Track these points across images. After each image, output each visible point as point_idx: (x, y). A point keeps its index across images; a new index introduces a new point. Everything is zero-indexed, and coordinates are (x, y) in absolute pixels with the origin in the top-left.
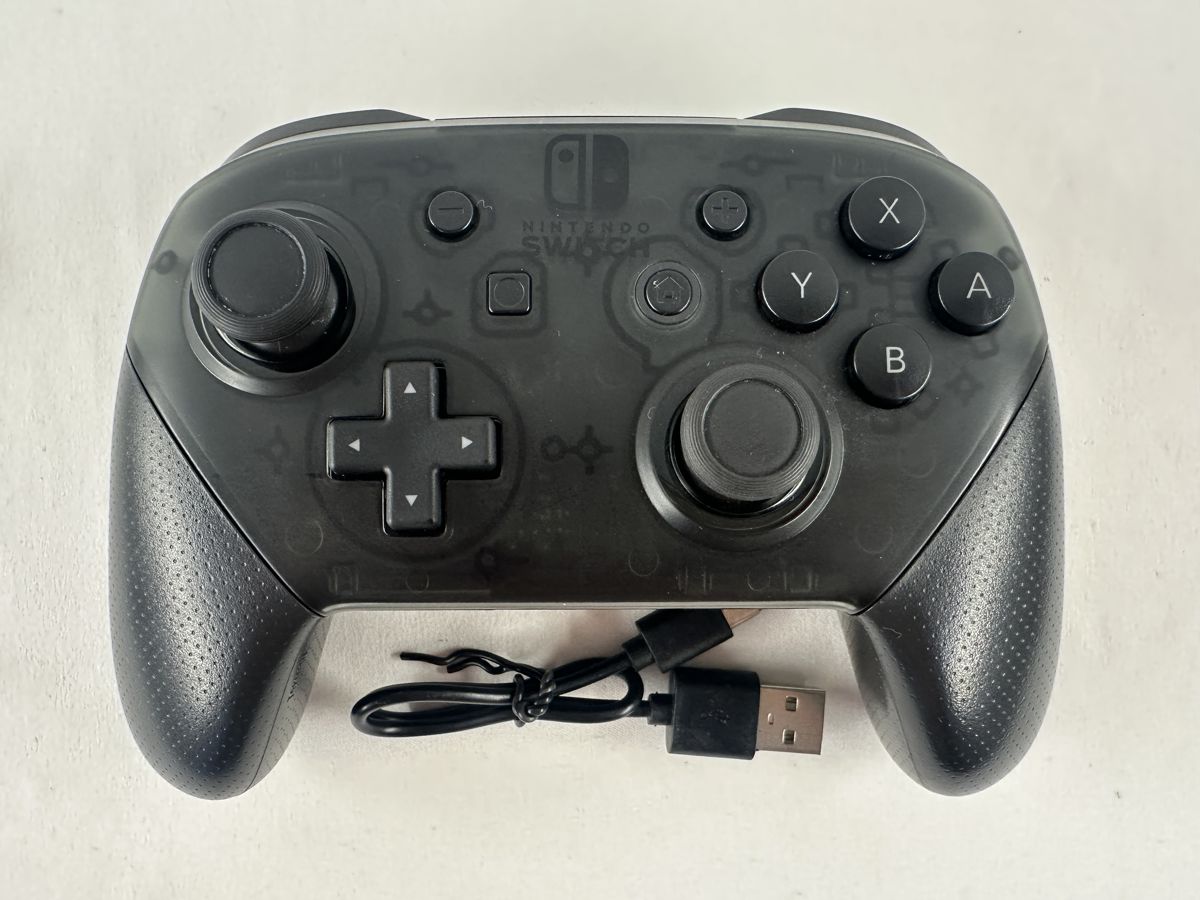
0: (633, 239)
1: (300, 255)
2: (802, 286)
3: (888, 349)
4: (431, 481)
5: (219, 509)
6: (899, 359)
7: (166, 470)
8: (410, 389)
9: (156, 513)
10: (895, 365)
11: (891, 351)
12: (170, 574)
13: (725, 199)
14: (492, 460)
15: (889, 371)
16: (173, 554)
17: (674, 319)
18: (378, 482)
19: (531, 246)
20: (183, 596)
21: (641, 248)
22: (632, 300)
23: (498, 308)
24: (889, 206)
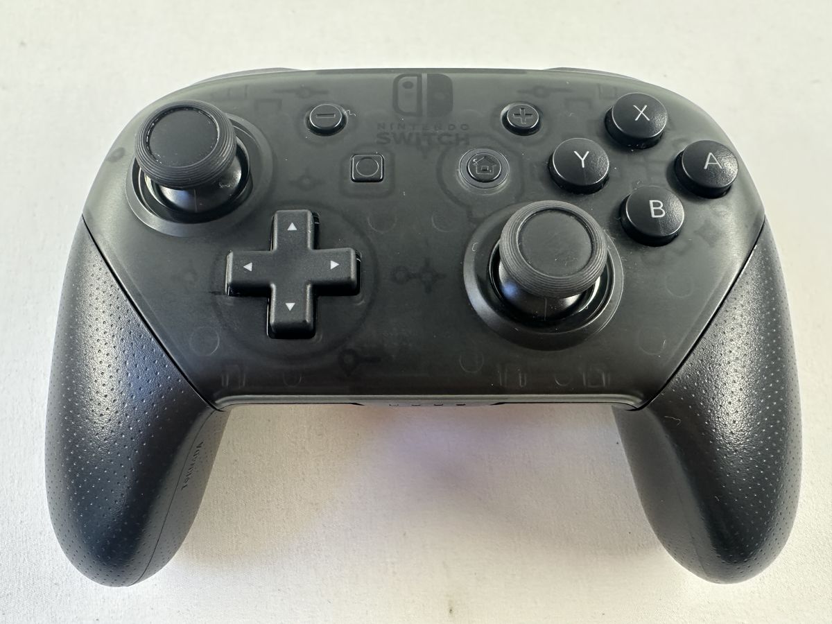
0: (457, 135)
1: (216, 128)
2: (583, 160)
3: (651, 202)
4: (305, 292)
5: (139, 319)
6: (660, 208)
7: (102, 293)
8: (292, 227)
9: (90, 326)
10: (658, 212)
11: (653, 203)
12: (96, 374)
13: (522, 109)
14: (353, 276)
15: (653, 216)
16: (101, 357)
17: (490, 184)
18: (264, 298)
19: (385, 138)
20: (105, 391)
21: (462, 140)
22: (458, 172)
23: (358, 177)
24: (641, 110)
